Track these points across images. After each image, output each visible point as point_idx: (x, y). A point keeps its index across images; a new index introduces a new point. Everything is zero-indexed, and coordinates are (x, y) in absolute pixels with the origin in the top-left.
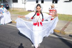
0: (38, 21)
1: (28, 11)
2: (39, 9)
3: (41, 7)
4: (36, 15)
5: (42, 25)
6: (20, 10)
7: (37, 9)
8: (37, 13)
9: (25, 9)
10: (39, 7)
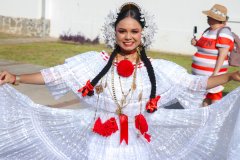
0: (124, 111)
1: (65, 39)
2: (130, 35)
3: (143, 25)
4: (114, 68)
5: (148, 137)
6: (14, 30)
7: (122, 36)
8: (120, 58)
9: (44, 24)
10: (129, 23)
